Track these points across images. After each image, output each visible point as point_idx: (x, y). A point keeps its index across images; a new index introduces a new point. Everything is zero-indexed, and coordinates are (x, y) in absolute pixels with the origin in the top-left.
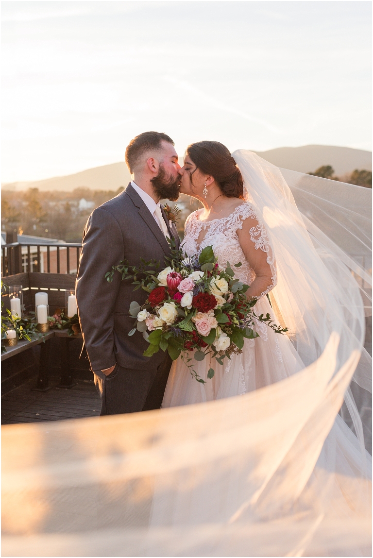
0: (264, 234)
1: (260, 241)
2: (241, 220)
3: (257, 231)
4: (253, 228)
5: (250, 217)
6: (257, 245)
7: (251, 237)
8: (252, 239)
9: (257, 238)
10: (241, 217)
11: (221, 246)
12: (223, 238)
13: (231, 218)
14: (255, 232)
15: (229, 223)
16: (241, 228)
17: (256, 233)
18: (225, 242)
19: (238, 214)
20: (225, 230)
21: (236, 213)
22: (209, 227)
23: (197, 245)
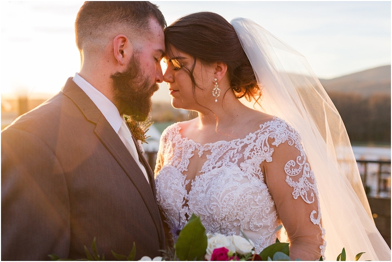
0: (307, 172)
1: (301, 184)
2: (271, 146)
3: (297, 166)
4: (291, 162)
5: (287, 141)
6: (297, 191)
7: (288, 177)
8: (289, 180)
9: (296, 179)
10: (271, 140)
11: (235, 188)
12: (237, 175)
13: (252, 141)
14: (294, 168)
15: (248, 150)
16: (269, 160)
17: (296, 170)
18: (242, 182)
19: (267, 136)
20: (242, 160)
21: (263, 133)
22: (209, 152)
23: (187, 182)
